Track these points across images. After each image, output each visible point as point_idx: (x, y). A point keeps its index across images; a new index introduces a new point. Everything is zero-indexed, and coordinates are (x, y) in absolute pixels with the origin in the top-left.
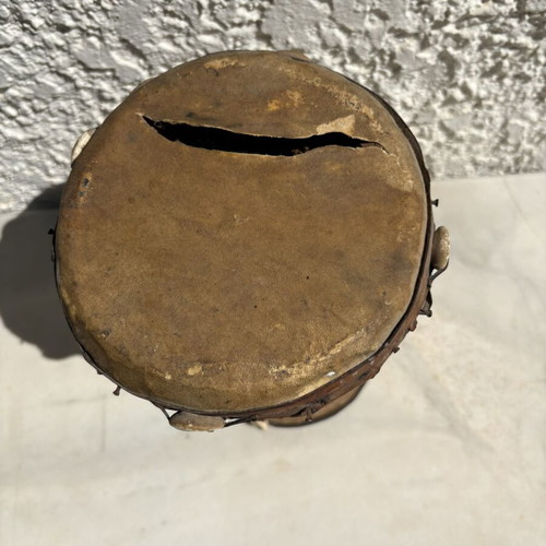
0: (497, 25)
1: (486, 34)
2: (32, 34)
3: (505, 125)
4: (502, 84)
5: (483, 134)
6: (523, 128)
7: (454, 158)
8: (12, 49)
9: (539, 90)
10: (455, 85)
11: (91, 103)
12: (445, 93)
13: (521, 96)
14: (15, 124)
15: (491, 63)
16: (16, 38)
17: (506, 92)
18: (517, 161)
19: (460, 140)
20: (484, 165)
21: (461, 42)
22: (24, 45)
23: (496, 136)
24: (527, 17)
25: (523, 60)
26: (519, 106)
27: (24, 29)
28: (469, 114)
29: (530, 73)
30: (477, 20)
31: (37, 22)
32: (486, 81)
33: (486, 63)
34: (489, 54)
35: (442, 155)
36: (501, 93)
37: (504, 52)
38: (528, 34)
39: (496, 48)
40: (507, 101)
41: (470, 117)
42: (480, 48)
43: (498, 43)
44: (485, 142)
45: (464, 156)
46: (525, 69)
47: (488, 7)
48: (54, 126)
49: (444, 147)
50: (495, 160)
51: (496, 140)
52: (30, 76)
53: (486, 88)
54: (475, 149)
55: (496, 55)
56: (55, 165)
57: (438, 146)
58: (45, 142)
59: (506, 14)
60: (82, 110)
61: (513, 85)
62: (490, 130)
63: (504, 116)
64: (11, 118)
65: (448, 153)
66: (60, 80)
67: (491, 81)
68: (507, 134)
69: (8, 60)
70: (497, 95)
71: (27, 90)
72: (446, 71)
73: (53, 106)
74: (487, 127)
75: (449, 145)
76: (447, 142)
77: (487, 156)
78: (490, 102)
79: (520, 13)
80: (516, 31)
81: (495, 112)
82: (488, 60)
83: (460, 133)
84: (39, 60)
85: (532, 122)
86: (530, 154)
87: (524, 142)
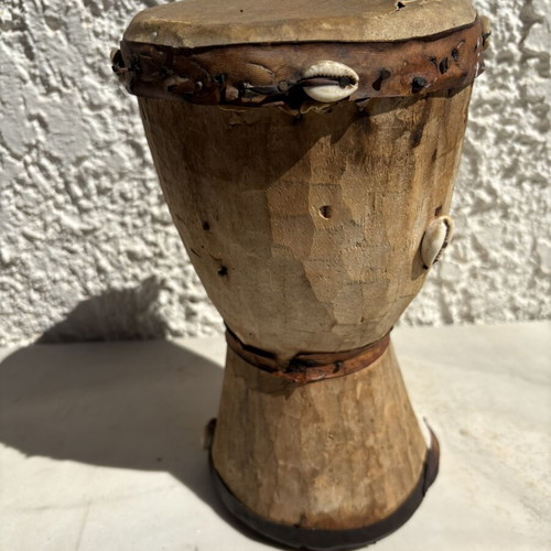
0: (507, 115)
1: (499, 126)
3: (534, 246)
4: (522, 189)
5: (514, 257)
7: (492, 295)
8: (103, 112)
10: (480, 185)
11: (151, 185)
12: (473, 195)
13: (542, 205)
14: (75, 210)
15: (508, 161)
16: (110, 100)
17: (528, 198)
19: (495, 266)
20: (525, 313)
21: (480, 132)
23: (529, 263)
24: (530, 106)
25: (537, 159)
26: (543, 220)
28: (498, 226)
29: (545, 174)
30: (488, 106)
32: (507, 182)
33: (503, 160)
34: (505, 148)
35: (479, 286)
36: (523, 200)
37: (518, 147)
38: (535, 126)
39: (510, 141)
40: (531, 211)
41: (500, 230)
42: (496, 143)
43: (510, 135)
44: (519, 271)
45: (502, 293)
46: (539, 169)
47: (497, 94)
48: (110, 216)
49: (480, 277)
50: (534, 303)
51: (530, 270)
52: (108, 144)
53: (508, 193)
54: (511, 283)
55: (511, 151)
56: (96, 274)
57: (474, 274)
58: (96, 237)
59: (512, 102)
60: (142, 196)
61: (533, 190)
62: (522, 253)
63: (532, 234)
64: (75, 200)
65: (485, 286)
66: (132, 152)
67: (511, 185)
68: (538, 259)
69: (95, 124)
70: (520, 203)
71: (100, 162)
72: (469, 167)
73: (116, 188)
74: (518, 247)
75: (484, 273)
76: (483, 268)
77: (524, 296)
78: (515, 211)
79: (523, 102)
80: (523, 121)
81: (523, 226)
82: (504, 156)
83: (493, 255)
84: (121, 126)
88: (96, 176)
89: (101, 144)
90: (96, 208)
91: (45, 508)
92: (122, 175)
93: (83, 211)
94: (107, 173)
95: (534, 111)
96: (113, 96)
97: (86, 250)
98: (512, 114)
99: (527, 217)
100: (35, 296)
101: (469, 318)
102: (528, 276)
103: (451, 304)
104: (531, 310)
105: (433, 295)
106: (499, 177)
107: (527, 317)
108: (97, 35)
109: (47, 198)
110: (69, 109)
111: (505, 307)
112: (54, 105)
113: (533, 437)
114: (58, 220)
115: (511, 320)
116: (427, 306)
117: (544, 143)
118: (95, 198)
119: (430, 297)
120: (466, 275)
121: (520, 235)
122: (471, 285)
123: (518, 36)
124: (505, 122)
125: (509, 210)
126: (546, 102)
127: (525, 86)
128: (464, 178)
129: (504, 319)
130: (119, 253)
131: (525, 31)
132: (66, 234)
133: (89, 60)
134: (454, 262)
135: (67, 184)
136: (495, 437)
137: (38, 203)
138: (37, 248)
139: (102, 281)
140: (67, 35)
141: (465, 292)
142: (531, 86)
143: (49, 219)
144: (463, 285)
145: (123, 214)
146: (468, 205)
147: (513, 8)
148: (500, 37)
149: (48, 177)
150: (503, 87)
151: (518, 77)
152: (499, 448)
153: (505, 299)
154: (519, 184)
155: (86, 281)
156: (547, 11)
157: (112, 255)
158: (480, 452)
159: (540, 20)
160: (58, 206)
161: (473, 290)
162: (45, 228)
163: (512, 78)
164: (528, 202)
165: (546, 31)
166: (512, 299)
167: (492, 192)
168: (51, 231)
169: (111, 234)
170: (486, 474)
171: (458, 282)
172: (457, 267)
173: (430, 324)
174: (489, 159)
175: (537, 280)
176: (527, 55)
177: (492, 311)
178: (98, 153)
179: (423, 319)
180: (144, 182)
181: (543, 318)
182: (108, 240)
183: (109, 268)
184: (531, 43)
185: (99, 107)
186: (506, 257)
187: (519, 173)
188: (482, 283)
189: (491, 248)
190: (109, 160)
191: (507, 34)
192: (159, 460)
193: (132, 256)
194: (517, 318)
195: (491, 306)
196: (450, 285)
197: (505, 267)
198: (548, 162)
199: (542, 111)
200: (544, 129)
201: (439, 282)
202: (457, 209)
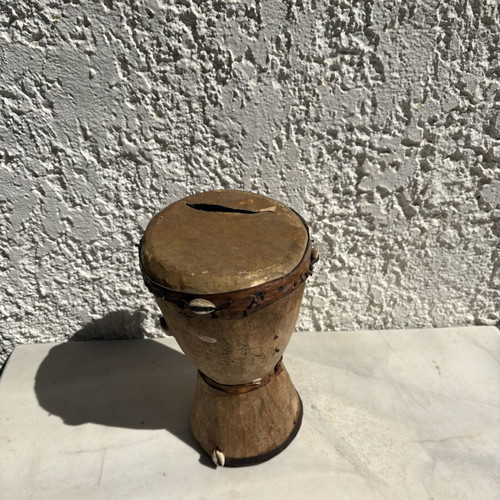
0: (350, 221)
1: (345, 227)
2: (121, 209)
3: (369, 290)
4: (360, 259)
5: (358, 295)
6: (381, 292)
7: (344, 315)
8: (107, 217)
9: (382, 264)
10: (334, 257)
11: (135, 255)
12: (330, 263)
13: (373, 268)
14: (88, 267)
15: (351, 244)
16: (112, 211)
17: (364, 264)
18: (385, 321)
19: (345, 299)
20: (366, 325)
21: (334, 230)
22: (114, 215)
23: (366, 297)
24: (363, 217)
25: (368, 244)
26: (374, 275)
27: (117, 206)
28: (346, 278)
29: (374, 252)
30: (338, 217)
31: (125, 202)
32: (351, 255)
33: (349, 244)
34: (349, 238)
35: (336, 310)
36: (362, 265)
37: (357, 237)
38: (366, 227)
39: (352, 235)
40: (366, 271)
41: (348, 280)
42: (344, 235)
43: (352, 232)
44: (361, 302)
45: (350, 314)
46: (370, 249)
47: (343, 210)
48: (110, 271)
49: (336, 305)
50: (371, 319)
51: (368, 302)
52: (110, 234)
53: (352, 261)
54: (356, 308)
55: (353, 240)
56: (100, 302)
57: (332, 303)
58: (101, 282)
59: (352, 215)
60: (130, 260)
61: (367, 260)
62: (361, 293)
63: (367, 282)
64: (88, 262)
65: (340, 310)
66: (125, 238)
67: (354, 257)
68: (372, 296)
69: (102, 223)
70: (360, 266)
71: (105, 243)
72: (328, 247)
73: (115, 256)
74: (359, 290)
75: (339, 303)
76: (338, 300)
77: (365, 315)
78: (357, 271)
79: (359, 215)
80: (359, 225)
81: (361, 278)
82: (349, 242)
83: (344, 293)
84: (118, 224)
85: (384, 288)
86: (391, 315)
87: (385, 304)
88: (102, 250)
89: (106, 233)
90: (102, 267)
91: (81, 452)
92: (118, 250)
93: (93, 268)
94: (109, 249)
95: (365, 220)
96: (113, 208)
97: (94, 288)
98: (353, 221)
99: (364, 273)
100: (61, 314)
101: (330, 326)
102: (366, 305)
103: (319, 319)
104: (369, 323)
105: (308, 314)
106: (346, 253)
107: (367, 327)
108: (105, 177)
109: (70, 261)
110: (87, 214)
111: (353, 321)
112: (77, 213)
113: (350, 410)
114: (77, 273)
115: (357, 328)
116: (306, 320)
117: (373, 236)
118: (101, 262)
119: (307, 316)
120: (328, 304)
121: (360, 283)
122: (331, 309)
123: (354, 181)
124: (349, 225)
125: (353, 270)
126: (372, 215)
127: (360, 207)
129: (353, 330)
130: (115, 291)
131: (359, 180)
132: (82, 281)
133: (100, 190)
134: (321, 297)
135: (83, 254)
136: (330, 410)
137: (65, 264)
138: (63, 288)
139: (103, 306)
140: (87, 178)
141: (327, 312)
142: (363, 207)
143: (72, 272)
144: (326, 309)
146: (327, 267)
147: (352, 168)
148: (344, 183)
149: (72, 250)
150: (349, 208)
151: (355, 202)
152: (330, 417)
153: (353, 317)
154: (359, 256)
155: (93, 306)
156: (371, 171)
157: (111, 292)
158: (320, 419)
159: (367, 175)
160: (77, 265)
161: (332, 312)
162: (69, 278)
163: (352, 203)
164: (364, 266)
165: (371, 180)
166: (356, 317)
167: (341, 261)
168: (72, 278)
169: (110, 281)
170: (321, 433)
171: (323, 307)
172: (322, 299)
173: (307, 330)
175: (372, 307)
176: (360, 192)
177: (345, 323)
178: (103, 238)
179: (303, 328)
180: (132, 253)
181: (377, 328)
182: (108, 283)
183: (109, 299)
184: (362, 186)
185: (105, 214)
186: (352, 295)
187: (358, 251)
188: (338, 308)
189: (343, 290)
190: (110, 242)
191: (348, 181)
193: (123, 292)
194: (361, 327)
195: (344, 320)
196: (318, 310)
197: (351, 300)
198: (376, 246)
199: (370, 220)
200: (372, 229)
201: (312, 308)
202: (321, 270)
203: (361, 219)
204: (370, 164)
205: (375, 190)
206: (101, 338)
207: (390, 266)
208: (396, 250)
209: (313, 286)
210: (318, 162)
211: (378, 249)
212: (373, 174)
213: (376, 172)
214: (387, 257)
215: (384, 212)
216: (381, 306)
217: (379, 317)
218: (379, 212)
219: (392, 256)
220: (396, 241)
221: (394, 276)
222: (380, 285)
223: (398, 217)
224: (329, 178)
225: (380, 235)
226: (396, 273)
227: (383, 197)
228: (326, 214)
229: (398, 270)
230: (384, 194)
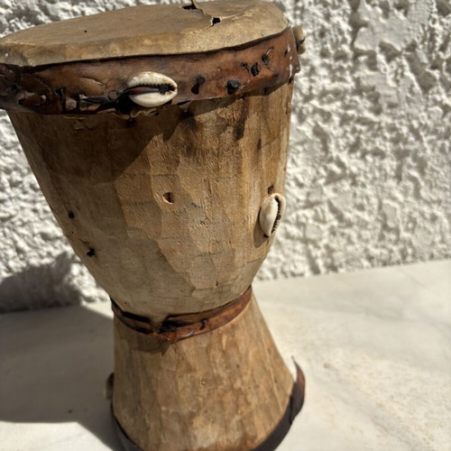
0: (347, 102)
1: (341, 111)
3: (380, 206)
4: (366, 161)
5: (365, 216)
6: (395, 209)
7: (350, 248)
9: (394, 167)
10: (331, 160)
12: (326, 169)
13: (383, 173)
15: (352, 139)
17: (371, 168)
18: (404, 254)
19: (350, 225)
20: (379, 260)
21: (327, 117)
23: (377, 220)
25: (375, 135)
26: (385, 185)
28: (349, 192)
29: (382, 148)
30: (331, 96)
32: (353, 156)
33: (348, 138)
34: (348, 129)
35: (338, 242)
36: (368, 169)
37: (359, 127)
38: (371, 110)
39: (352, 123)
40: (375, 178)
41: (351, 195)
42: (341, 124)
43: (352, 118)
44: (370, 227)
45: (358, 246)
46: (378, 143)
47: (337, 85)
48: (23, 204)
49: (338, 234)
50: (385, 252)
51: (379, 226)
53: (355, 164)
54: (364, 237)
55: (354, 131)
56: (16, 254)
57: (333, 232)
58: (12, 223)
59: (350, 91)
61: (374, 161)
62: (370, 213)
63: (377, 196)
65: (343, 241)
67: (357, 158)
68: (385, 216)
70: (365, 172)
71: (10, 160)
72: (321, 146)
73: (26, 180)
74: (367, 208)
75: (341, 230)
76: (339, 227)
77: (376, 247)
78: (362, 179)
79: (359, 90)
80: (361, 106)
81: (369, 191)
82: (349, 135)
83: (347, 215)
85: (400, 203)
86: (410, 244)
87: (402, 228)
88: (8, 171)
89: (9, 145)
90: (11, 198)
94: (16, 169)
95: (369, 98)
97: (5, 235)
98: (351, 101)
99: (372, 183)
101: (332, 268)
102: (378, 231)
103: (317, 257)
104: (383, 258)
105: (301, 251)
106: (346, 152)
107: (380, 264)
111: (361, 257)
113: (383, 365)
115: (368, 267)
116: (298, 261)
117: (379, 123)
118: (8, 190)
119: (299, 253)
120: (326, 233)
121: (367, 198)
122: (331, 241)
123: (349, 38)
124: (347, 107)
125: (357, 179)
126: (377, 90)
127: (359, 78)
128: (318, 155)
129: (362, 267)
130: (34, 235)
131: (354, 34)
134: (316, 224)
136: (353, 367)
139: (21, 259)
141: (327, 247)
142: (363, 78)
144: (325, 241)
145: (34, 202)
146: (322, 177)
147: (343, 16)
148: (335, 40)
150: (342, 80)
151: (352, 71)
152: (355, 377)
153: (361, 250)
154: (363, 157)
155: (7, 260)
156: (370, 17)
157: (29, 237)
158: (340, 381)
159: (366, 25)
161: (334, 245)
163: (348, 72)
164: (372, 171)
165: (371, 33)
166: (366, 250)
167: (341, 164)
169: (25, 220)
171: (321, 239)
172: (318, 227)
173: (302, 275)
174: (338, 137)
175: (385, 234)
176: (357, 54)
177: (351, 261)
178: (7, 152)
179: (296, 272)
181: (393, 264)
182: (24, 224)
183: (27, 248)
184: (360, 43)
186: (358, 217)
187: (362, 148)
188: (341, 239)
189: (345, 210)
190: (17, 157)
191: (340, 38)
192: (70, 411)
193: (45, 236)
194: (373, 266)
195: (350, 257)
196: (314, 243)
197: (358, 225)
198: (385, 138)
199: (375, 98)
200: (378, 112)
201: (305, 241)
202: (314, 181)
203: (362, 96)
204: (368, 7)
205: (377, 49)
206: (23, 309)
207: (405, 168)
208: (412, 143)
209: (305, 208)
210: (296, 8)
211: (388, 144)
212: (374, 23)
213: (377, 20)
214: (400, 155)
215: (391, 83)
216: (397, 231)
217: (395, 248)
218: (386, 84)
219: (406, 153)
220: (412, 129)
221: (410, 184)
222: (394, 199)
223: (411, 91)
224: (313, 34)
225: (389, 121)
226: (413, 179)
227: (389, 60)
228: (314, 92)
229: (415, 174)
230: (391, 55)
